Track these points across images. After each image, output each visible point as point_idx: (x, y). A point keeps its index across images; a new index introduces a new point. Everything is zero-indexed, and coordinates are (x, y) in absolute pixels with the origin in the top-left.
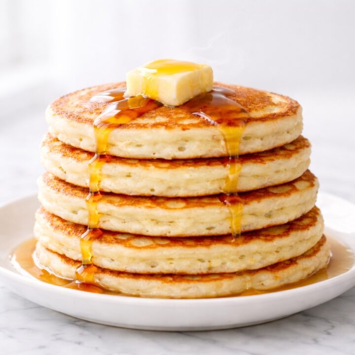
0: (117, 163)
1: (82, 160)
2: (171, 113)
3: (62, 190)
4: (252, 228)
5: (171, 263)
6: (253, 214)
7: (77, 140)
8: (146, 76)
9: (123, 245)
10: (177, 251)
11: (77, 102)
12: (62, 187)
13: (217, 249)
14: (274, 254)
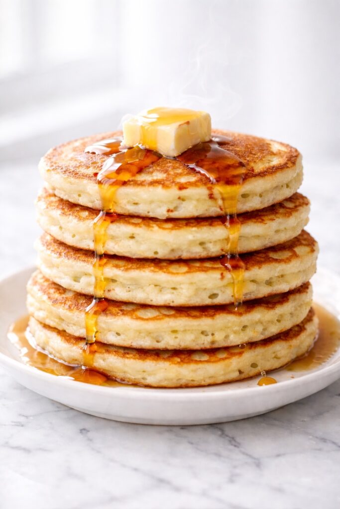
0: (120, 223)
1: (84, 219)
2: (168, 167)
3: (63, 254)
4: (253, 297)
5: (176, 338)
6: (253, 281)
7: (76, 196)
8: (143, 125)
9: (130, 317)
10: (182, 322)
11: (71, 155)
12: (63, 250)
13: (222, 320)
14: (276, 324)
